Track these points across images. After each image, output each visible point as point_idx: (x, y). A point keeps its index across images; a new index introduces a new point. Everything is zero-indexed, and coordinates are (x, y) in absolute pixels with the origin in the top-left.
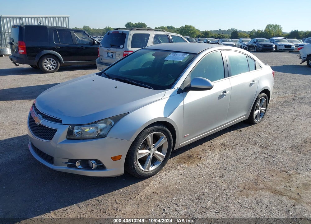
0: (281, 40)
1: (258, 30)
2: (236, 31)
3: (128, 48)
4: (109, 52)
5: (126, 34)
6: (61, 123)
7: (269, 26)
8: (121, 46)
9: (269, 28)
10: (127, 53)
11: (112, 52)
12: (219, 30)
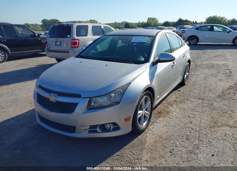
0: (163, 28)
1: (143, 22)
2: (128, 23)
3: (74, 37)
4: (57, 41)
5: (71, 26)
6: (81, 97)
7: (149, 19)
8: (68, 36)
9: (149, 21)
10: (74, 41)
11: (60, 42)
12: (115, 23)
